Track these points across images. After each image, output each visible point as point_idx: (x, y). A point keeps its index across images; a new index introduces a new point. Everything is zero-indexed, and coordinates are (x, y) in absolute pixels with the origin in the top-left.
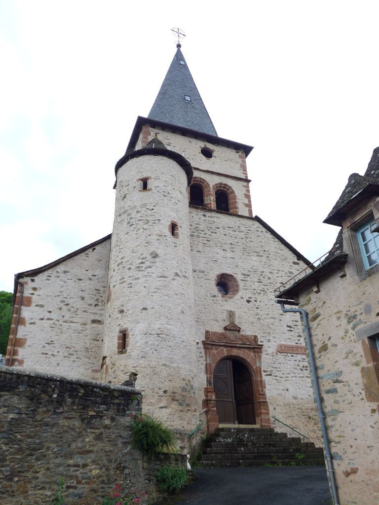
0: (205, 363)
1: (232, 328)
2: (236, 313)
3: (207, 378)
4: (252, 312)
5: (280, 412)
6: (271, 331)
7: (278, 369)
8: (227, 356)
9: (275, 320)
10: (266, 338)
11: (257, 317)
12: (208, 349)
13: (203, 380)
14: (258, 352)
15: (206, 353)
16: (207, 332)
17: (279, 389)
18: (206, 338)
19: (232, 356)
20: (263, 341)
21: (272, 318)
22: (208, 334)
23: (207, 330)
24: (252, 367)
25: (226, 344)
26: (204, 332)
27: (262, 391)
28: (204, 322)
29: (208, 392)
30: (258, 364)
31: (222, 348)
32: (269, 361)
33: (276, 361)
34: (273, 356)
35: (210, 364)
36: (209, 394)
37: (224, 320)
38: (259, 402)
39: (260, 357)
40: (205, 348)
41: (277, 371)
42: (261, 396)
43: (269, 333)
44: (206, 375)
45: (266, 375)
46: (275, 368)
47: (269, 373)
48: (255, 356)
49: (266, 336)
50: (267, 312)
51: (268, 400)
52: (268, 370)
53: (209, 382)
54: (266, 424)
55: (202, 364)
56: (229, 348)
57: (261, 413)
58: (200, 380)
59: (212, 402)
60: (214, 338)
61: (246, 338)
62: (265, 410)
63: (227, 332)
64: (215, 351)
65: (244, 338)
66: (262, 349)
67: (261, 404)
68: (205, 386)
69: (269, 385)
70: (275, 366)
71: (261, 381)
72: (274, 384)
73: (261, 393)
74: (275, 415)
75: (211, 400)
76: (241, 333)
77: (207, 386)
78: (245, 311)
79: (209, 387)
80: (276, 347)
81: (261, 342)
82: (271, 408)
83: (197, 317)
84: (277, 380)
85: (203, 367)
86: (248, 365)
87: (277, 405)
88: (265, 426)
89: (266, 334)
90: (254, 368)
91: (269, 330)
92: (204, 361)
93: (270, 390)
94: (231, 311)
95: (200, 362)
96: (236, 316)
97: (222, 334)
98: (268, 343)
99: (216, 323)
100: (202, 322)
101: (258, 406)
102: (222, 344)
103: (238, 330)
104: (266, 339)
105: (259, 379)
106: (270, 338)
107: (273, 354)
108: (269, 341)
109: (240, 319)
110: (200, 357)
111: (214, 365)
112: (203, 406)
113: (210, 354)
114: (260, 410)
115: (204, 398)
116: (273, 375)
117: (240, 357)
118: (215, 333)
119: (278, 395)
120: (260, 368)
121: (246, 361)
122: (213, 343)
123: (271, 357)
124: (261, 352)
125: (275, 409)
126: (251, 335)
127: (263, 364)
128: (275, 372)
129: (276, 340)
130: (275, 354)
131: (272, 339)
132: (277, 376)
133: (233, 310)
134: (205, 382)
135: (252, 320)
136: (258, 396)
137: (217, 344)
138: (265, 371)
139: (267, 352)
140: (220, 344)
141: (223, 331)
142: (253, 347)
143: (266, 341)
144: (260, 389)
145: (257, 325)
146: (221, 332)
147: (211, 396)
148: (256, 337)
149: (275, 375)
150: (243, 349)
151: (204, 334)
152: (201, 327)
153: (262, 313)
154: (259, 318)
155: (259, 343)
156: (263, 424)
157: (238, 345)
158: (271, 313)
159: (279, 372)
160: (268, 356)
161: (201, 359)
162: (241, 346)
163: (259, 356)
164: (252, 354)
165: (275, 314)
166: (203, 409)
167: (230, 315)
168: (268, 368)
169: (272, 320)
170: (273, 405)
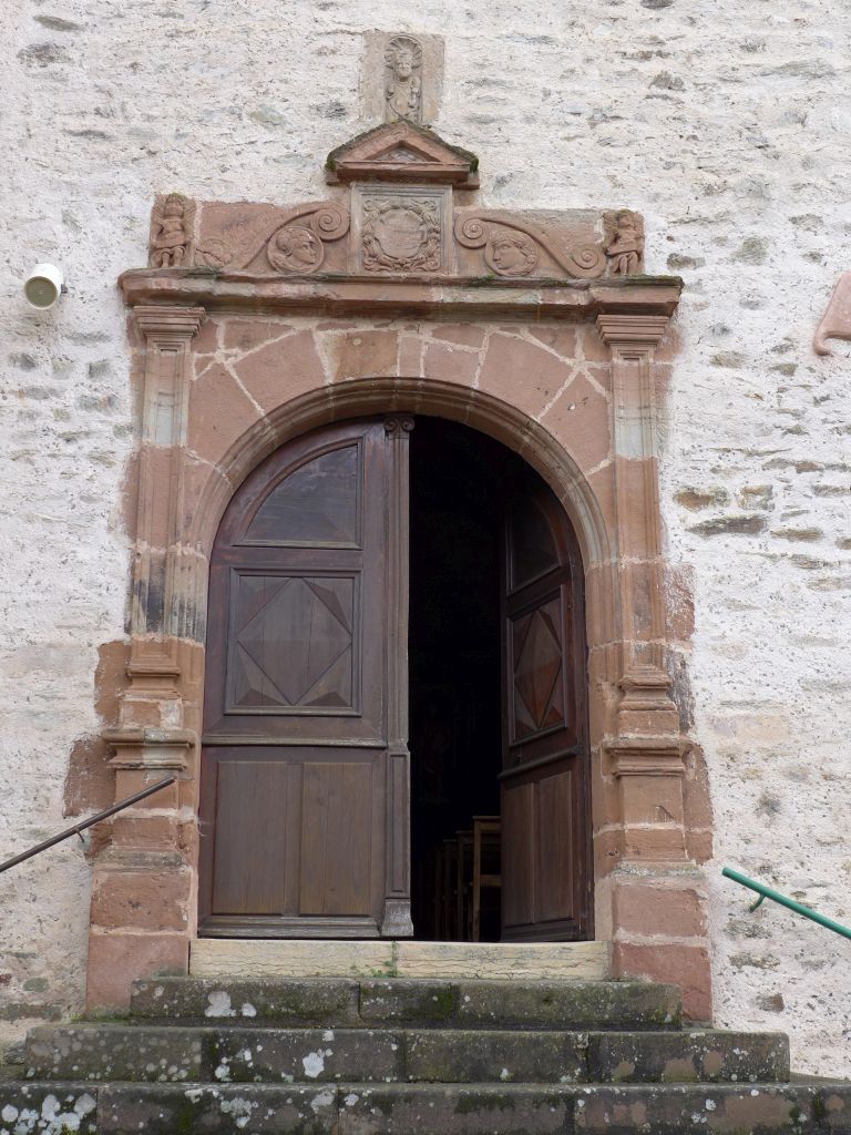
0: (124, 448)
1: (403, 162)
2: (451, 51)
3: (133, 568)
5: (825, 827)
6: (776, 175)
7: (831, 479)
8: (343, 390)
9: (819, 85)
10: (722, 230)
11: (654, 67)
12: (166, 337)
13: (91, 584)
14: (634, 346)
15: (140, 370)
16: (170, 211)
17: (830, 643)
18: (153, 250)
19: (387, 386)
20: (694, 251)
21: (793, 69)
22: (172, 224)
23: (168, 190)
24: (575, 473)
25: (325, 291)
26: (144, 210)
27: (655, 656)
28: (152, 136)
29: (131, 677)
30: (627, 442)
31: (298, 325)
32: (753, 412)
33: (816, 413)
34: (789, 370)
35: (174, 454)
36: (134, 695)
37: (339, 111)
38: (613, 754)
39: (654, 388)
40: (140, 334)
41: (818, 490)
42: (632, 700)
43: (758, 191)
44: (126, 540)
45: (709, 530)
46: (804, 467)
47: (733, 511)
48: (607, 378)
49: (722, 218)
50: (744, 32)
51: (701, 735)
52: (733, 485)
53: (150, 600)
54: (657, 939)
55: (101, 459)
56: (365, 327)
57: (620, 845)
58: (71, 585)
59: (151, 758)
60: (233, 255)
61: (530, 232)
62: (664, 814)
63: (356, 200)
64: (226, 356)
65: (498, 233)
66: (686, 317)
67: (624, 764)
68: (115, 633)
69: (733, 605)
70: (799, 450)
71: (650, 582)
72: (776, 596)
73: (636, 673)
74: (773, 856)
76: (488, 200)
77: (128, 629)
78: (541, 31)
79: (142, 635)
80: (821, 301)
81: (674, 261)
82: (729, 799)
83: (99, 101)
84: (812, 564)
85: (111, 484)
86: (545, 456)
87: (798, 775)
88: (638, 952)
89: (725, 202)
90: (593, 471)
91: (760, 168)
92: (119, 431)
93: (738, 652)
94: (402, 40)
95: (87, 445)
96: (450, 71)
97: (306, 215)
98: (750, 270)
99: (261, 134)
100: (134, 133)
101: (607, 779)
102: (288, 291)
103: (462, 178)
104: (721, 241)
105: (629, 561)
106: (760, 231)
107: (788, 358)
108: (753, 250)
109: (484, 92)
110: (88, 404)
111: (208, 467)
112: (69, 792)
113: (178, 375)
114: (619, 819)
115: (89, 723)
116: (776, 524)
117: (459, 393)
118: (238, 217)
119: (808, 686)
120: (648, 471)
121: (526, 425)
122: (201, 286)
123: (767, 383)
124: (666, 344)
125: (769, 805)
126: (585, 217)
127: (678, 441)
128: (794, 499)
129: (819, 242)
130: (803, 355)
131: (774, 229)
132: (811, 535)
133: (420, 26)
134: (116, 602)
136: (610, 697)
137: (246, 290)
138: (692, 499)
139: (728, 345)
140: (268, 291)
141: (322, 195)
142: (580, 299)
143: (725, 253)
144: (633, 643)
145: (646, 129)
146: (298, 199)
147: (149, 711)
149: (792, 524)
150: (492, 329)
151: (144, 230)
152: (130, 176)
153: (694, 38)
154: (663, 80)
155: (655, 266)
156: (624, 936)
157: (439, 295)
158: (792, 34)
159: (832, 501)
160: (742, 373)
161: (95, 420)
162: (471, 297)
163: (643, 374)
164: (579, 361)
165: (821, 42)
166: (71, 813)
167: (392, 67)
168: (728, 473)
169: (793, 89)
170: (755, 775)
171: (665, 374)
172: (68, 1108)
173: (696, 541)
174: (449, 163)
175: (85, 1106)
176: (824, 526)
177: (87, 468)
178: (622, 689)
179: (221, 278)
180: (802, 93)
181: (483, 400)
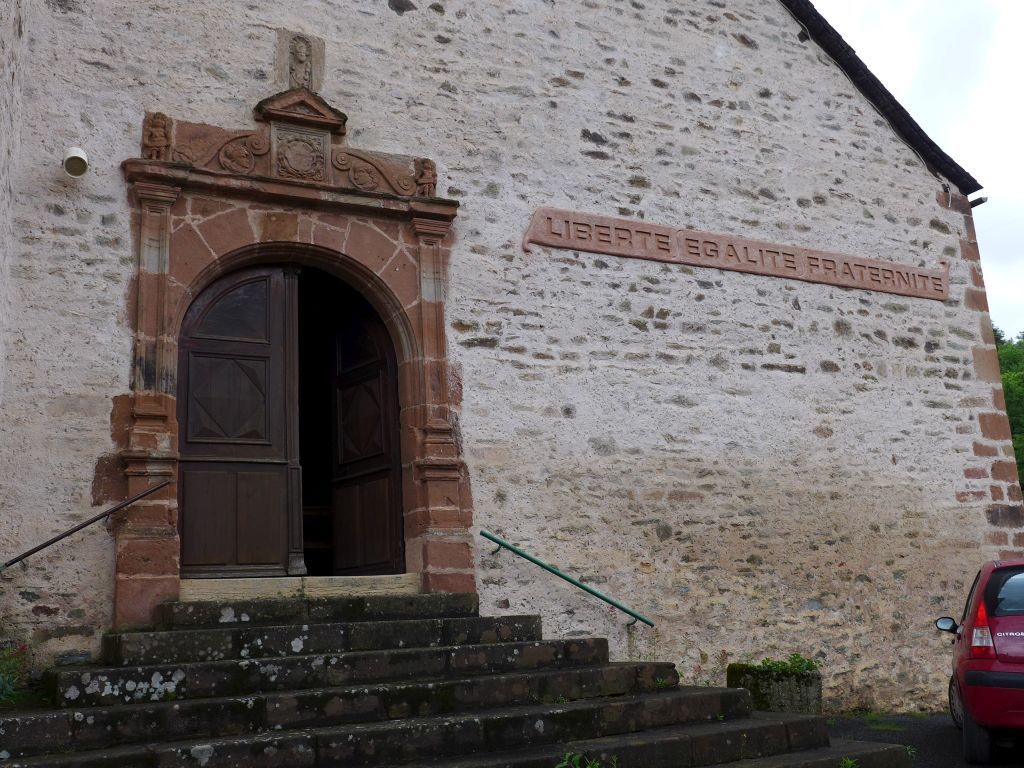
0: (127, 272)
1: (301, 113)
2: (329, 49)
3: (135, 349)
4: (413, 52)
5: (529, 509)
6: (503, 148)
7: (530, 320)
8: (264, 247)
9: (527, 101)
10: (476, 177)
11: (441, 77)
12: (156, 204)
13: (106, 358)
14: (432, 238)
15: (138, 224)
16: (155, 124)
17: (530, 409)
18: (145, 147)
19: (291, 247)
20: (462, 187)
21: (513, 90)
22: (159, 132)
23: (154, 110)
24: (398, 307)
25: (257, 186)
26: (138, 121)
27: (443, 413)
28: (142, 73)
29: (134, 418)
30: (428, 292)
31: (237, 205)
32: (488, 278)
33: (523, 283)
34: (510, 259)
35: (160, 279)
36: (139, 429)
37: (262, 76)
38: (422, 468)
39: (441, 262)
40: (136, 200)
41: (524, 326)
42: (431, 438)
43: (495, 157)
44: (130, 331)
45: (469, 344)
46: (518, 313)
47: (482, 335)
48: (417, 254)
49: (476, 170)
50: (489, 65)
51: (467, 458)
52: (482, 320)
53: (145, 367)
54: (449, 570)
55: (112, 277)
56: (278, 210)
57: (426, 519)
58: (94, 358)
59: (152, 469)
60: (197, 156)
61: (375, 165)
62: (450, 502)
63: (274, 134)
64: (192, 220)
65: (356, 163)
66: (457, 223)
67: (429, 474)
68: (123, 389)
69: (482, 386)
70: (515, 303)
71: (440, 371)
72: (504, 383)
73: (433, 422)
74: (502, 524)
75: (143, 460)
76: (350, 143)
77: (132, 387)
78: (379, 46)
79: (142, 392)
80: (526, 222)
81: (451, 191)
82: (481, 493)
83: (105, 44)
84: (521, 366)
85: (118, 294)
86: (380, 296)
87: (515, 480)
88: (438, 578)
89: (478, 161)
90: (409, 307)
91: (495, 144)
92: (123, 261)
93: (484, 412)
94: (299, 38)
95: (102, 268)
96: (328, 62)
97: (243, 138)
98: (490, 201)
99: (213, 83)
100: (129, 68)
101: (417, 483)
102: (234, 183)
103: (336, 127)
104: (476, 183)
105: (429, 359)
106: (496, 180)
107: (509, 252)
108: (492, 190)
109: (348, 77)
110: (102, 242)
111: (181, 287)
112: (95, 490)
113: (162, 228)
114: (426, 505)
115: (108, 446)
116: (503, 343)
117: (334, 255)
118: (200, 133)
119: (520, 433)
120: (439, 308)
121: (370, 276)
122: (181, 174)
123: (499, 265)
124: (448, 238)
125: (501, 497)
126: (404, 159)
127: (454, 294)
128: (513, 331)
129: (526, 189)
130: (517, 251)
131: (503, 179)
132: (520, 350)
133: (311, 31)
134: (124, 370)
135: (413, 89)
136: (419, 437)
137: (209, 180)
138: (461, 326)
139: (480, 242)
140: (222, 182)
141: (252, 126)
142: (404, 207)
143: (478, 189)
144: (432, 406)
145: (436, 113)
146: (237, 127)
147: (149, 440)
148: (424, 166)
149: (511, 343)
150: (353, 219)
151: (138, 133)
152: (126, 97)
153: (463, 64)
154: (445, 86)
155: (442, 193)
156: (431, 569)
157: (325, 196)
158: (513, 70)
159: (531, 332)
160: (486, 258)
161: (107, 252)
162: (343, 199)
163: (436, 253)
164: (401, 244)
165: (529, 77)
166: (97, 503)
167: (294, 54)
168: (479, 314)
169: (513, 102)
170: (493, 480)
171: (447, 255)
172: (168, 679)
173: (462, 350)
174: (330, 118)
175: (179, 676)
176: (527, 345)
177: (102, 283)
178: (425, 432)
179: (193, 170)
180: (518, 105)
181: (347, 261)
